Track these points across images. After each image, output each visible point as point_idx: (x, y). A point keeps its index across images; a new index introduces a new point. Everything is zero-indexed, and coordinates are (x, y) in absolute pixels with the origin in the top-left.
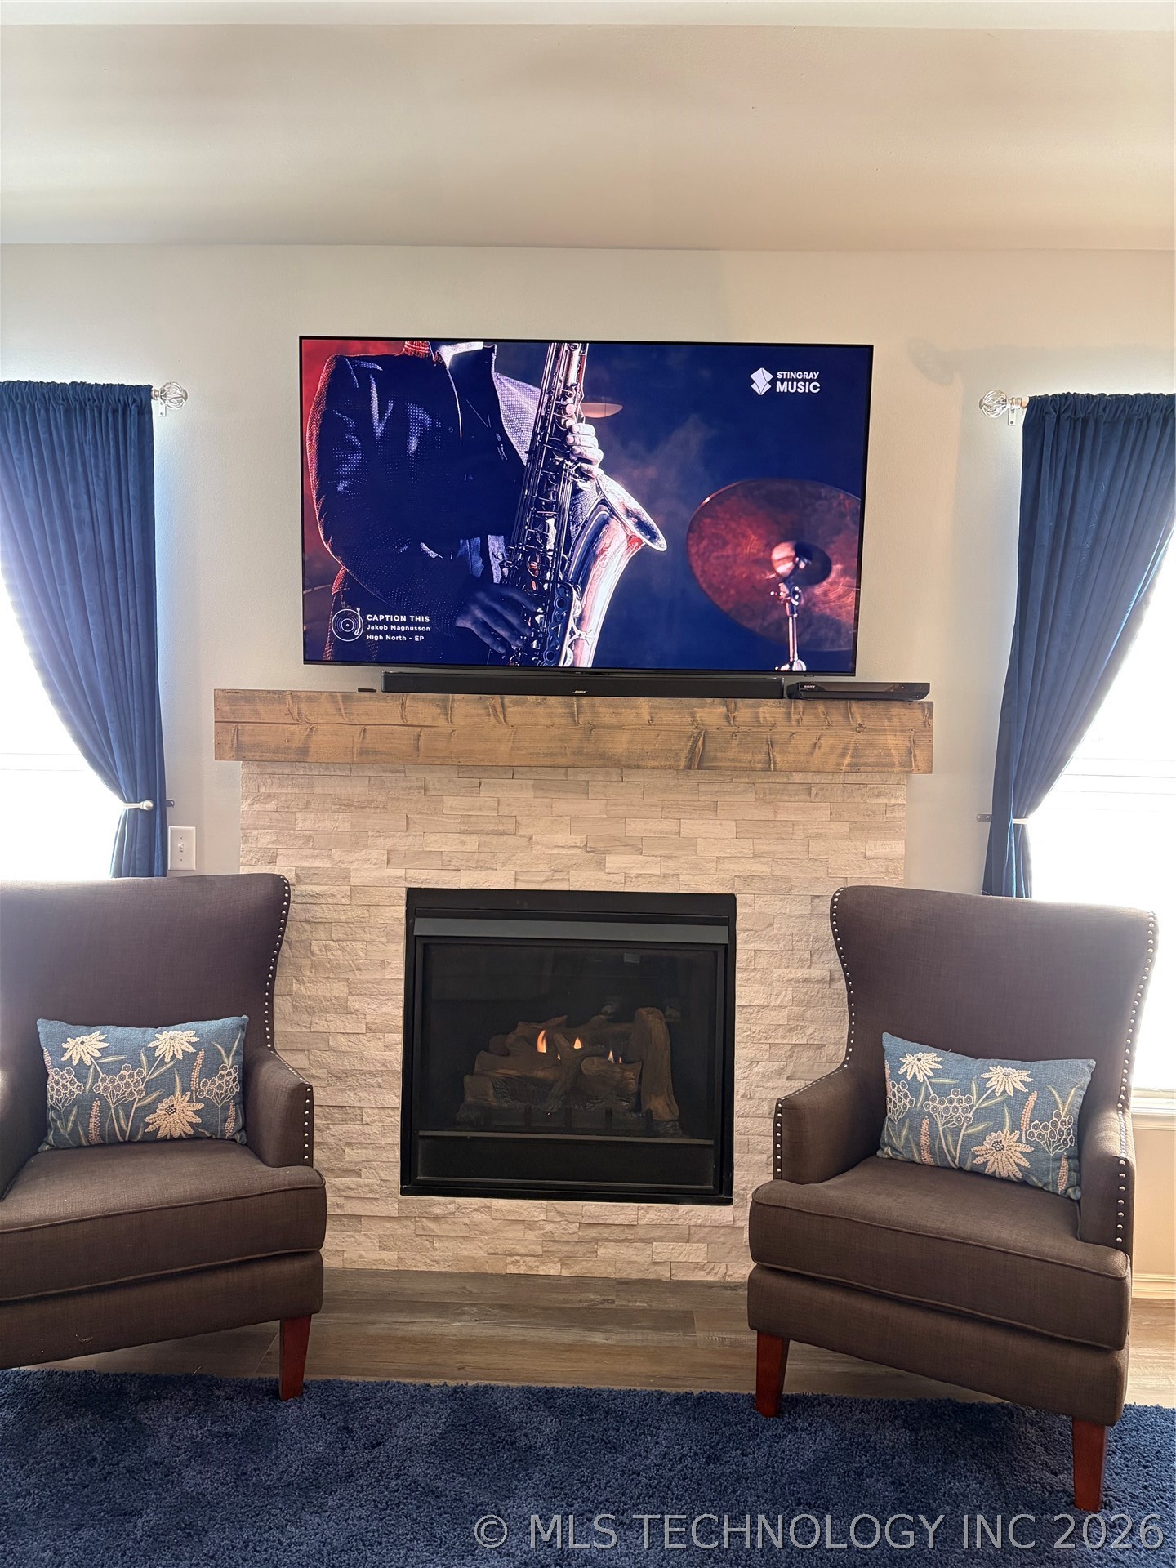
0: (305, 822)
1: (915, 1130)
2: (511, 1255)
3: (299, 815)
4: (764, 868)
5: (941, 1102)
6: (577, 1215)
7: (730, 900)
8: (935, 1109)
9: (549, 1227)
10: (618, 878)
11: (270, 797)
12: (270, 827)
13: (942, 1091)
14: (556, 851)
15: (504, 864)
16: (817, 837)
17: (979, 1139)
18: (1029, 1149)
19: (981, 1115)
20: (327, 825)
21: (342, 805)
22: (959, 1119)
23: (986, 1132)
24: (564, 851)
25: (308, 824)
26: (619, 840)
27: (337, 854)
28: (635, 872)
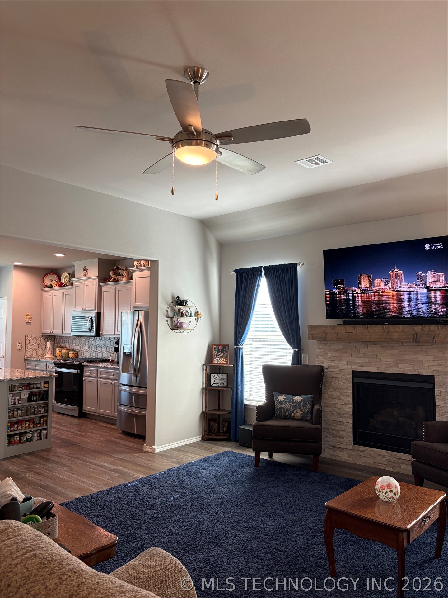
2: (380, 463)
3: (328, 353)
4: (442, 369)
6: (395, 456)
7: (433, 377)
9: (389, 458)
10: (403, 370)
11: (322, 348)
12: (322, 355)
15: (374, 366)
20: (334, 355)
21: (337, 351)
24: (388, 363)
25: (330, 355)
26: (402, 360)
27: (336, 362)
28: (407, 369)
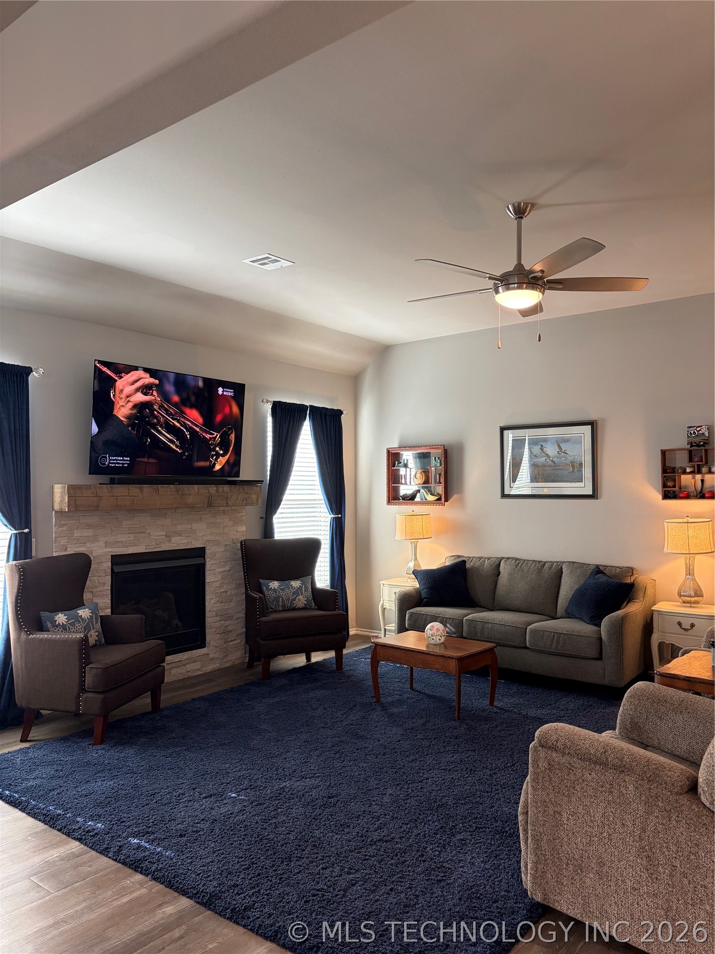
0: (77, 534)
1: (278, 602)
3: (75, 531)
4: (214, 537)
5: (284, 593)
7: (204, 549)
8: (282, 595)
10: (175, 545)
11: (65, 525)
12: (65, 537)
13: (283, 590)
14: (157, 538)
15: (142, 544)
16: (226, 526)
17: (294, 599)
18: (306, 599)
19: (294, 594)
21: (90, 526)
22: (289, 596)
23: (296, 597)
24: (159, 537)
25: (78, 535)
26: (175, 532)
28: (180, 542)
